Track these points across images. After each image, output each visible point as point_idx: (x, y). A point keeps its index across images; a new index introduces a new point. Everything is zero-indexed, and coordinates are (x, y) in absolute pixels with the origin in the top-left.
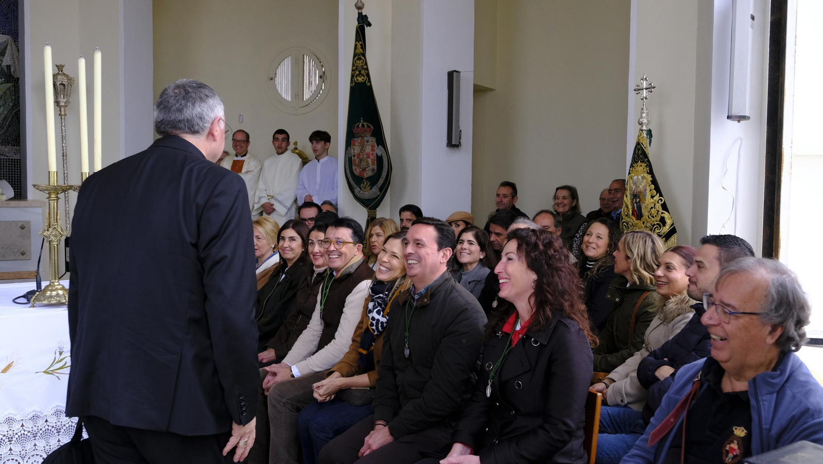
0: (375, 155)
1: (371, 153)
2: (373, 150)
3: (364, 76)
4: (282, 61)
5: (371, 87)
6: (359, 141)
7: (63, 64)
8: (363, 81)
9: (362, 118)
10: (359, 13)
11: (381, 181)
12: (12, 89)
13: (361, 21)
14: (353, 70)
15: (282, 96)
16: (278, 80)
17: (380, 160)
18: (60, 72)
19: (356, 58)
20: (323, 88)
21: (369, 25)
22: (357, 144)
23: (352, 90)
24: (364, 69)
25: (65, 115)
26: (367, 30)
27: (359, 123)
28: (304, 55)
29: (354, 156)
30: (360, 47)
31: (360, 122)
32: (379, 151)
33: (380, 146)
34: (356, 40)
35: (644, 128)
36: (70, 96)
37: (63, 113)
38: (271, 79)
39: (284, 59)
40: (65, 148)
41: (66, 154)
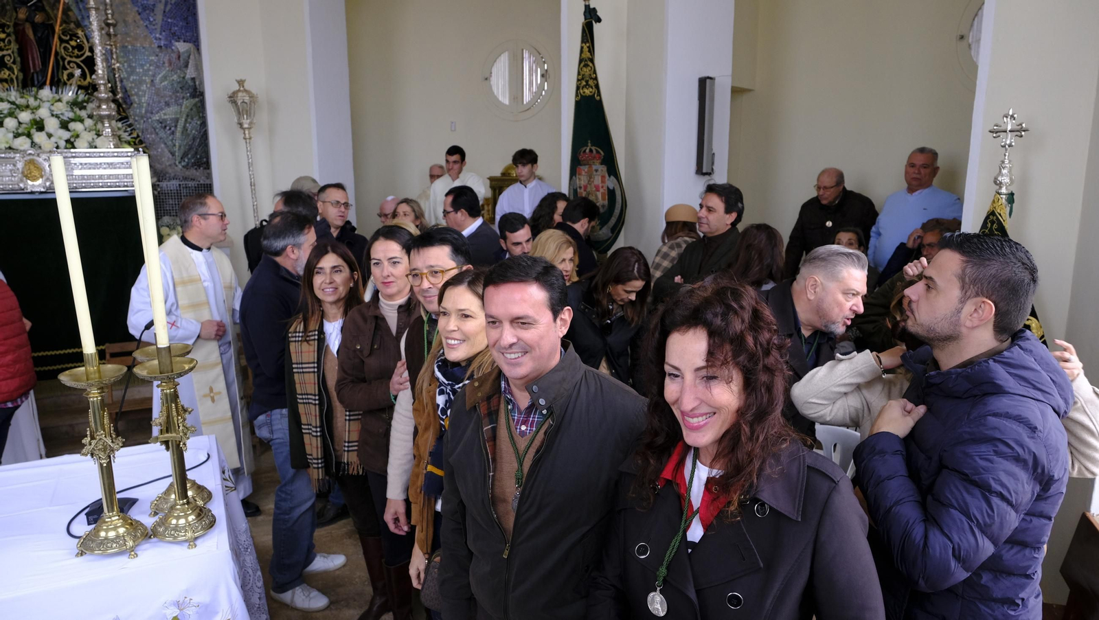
0: (605, 188)
1: (601, 185)
2: (603, 182)
3: (592, 88)
4: (498, 58)
5: (600, 101)
6: (586, 170)
7: (243, 79)
8: (591, 94)
9: (589, 141)
10: (586, 6)
11: (613, 221)
12: (199, 104)
13: (588, 16)
14: (578, 80)
15: (498, 100)
16: (493, 80)
17: (611, 193)
18: (242, 89)
19: (582, 65)
20: (546, 88)
21: (599, 20)
22: (583, 173)
23: (578, 104)
24: (591, 78)
25: (250, 138)
26: (597, 27)
27: (585, 148)
28: (523, 50)
29: (580, 188)
30: (587, 49)
31: (587, 146)
32: (611, 183)
33: (612, 177)
34: (583, 41)
35: (1004, 190)
36: (254, 116)
37: (247, 136)
38: (486, 79)
39: (500, 55)
40: (252, 176)
41: (254, 183)
